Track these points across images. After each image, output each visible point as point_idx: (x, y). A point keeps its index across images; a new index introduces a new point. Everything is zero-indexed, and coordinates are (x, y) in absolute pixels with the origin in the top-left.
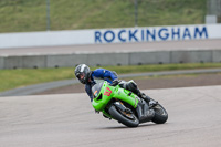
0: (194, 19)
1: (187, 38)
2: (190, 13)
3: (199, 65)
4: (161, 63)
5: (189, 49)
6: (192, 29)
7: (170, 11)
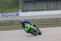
0: (15, 11)
1: (13, 16)
2: (14, 9)
3: (17, 24)
4: (6, 24)
5: (14, 19)
6: (15, 14)
7: (9, 9)
